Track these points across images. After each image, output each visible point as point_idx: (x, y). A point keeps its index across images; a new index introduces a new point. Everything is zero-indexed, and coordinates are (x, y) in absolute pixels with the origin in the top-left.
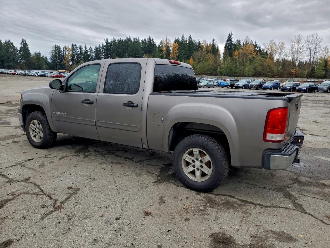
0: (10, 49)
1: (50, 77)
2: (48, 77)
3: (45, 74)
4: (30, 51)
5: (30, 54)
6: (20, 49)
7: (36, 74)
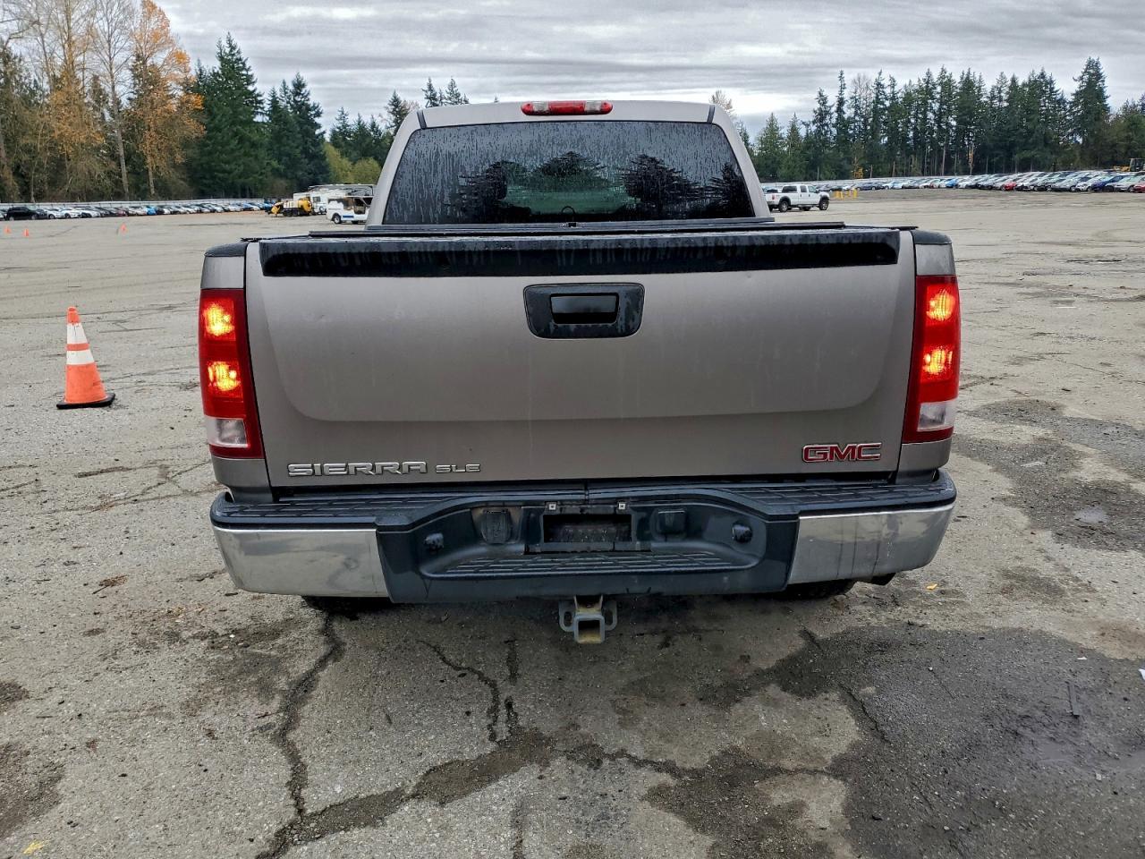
0: (1039, 102)
1: (1128, 190)
2: (1119, 190)
3: (1113, 181)
4: (1108, 101)
5: (1106, 109)
6: (1073, 97)
7: (1081, 185)
